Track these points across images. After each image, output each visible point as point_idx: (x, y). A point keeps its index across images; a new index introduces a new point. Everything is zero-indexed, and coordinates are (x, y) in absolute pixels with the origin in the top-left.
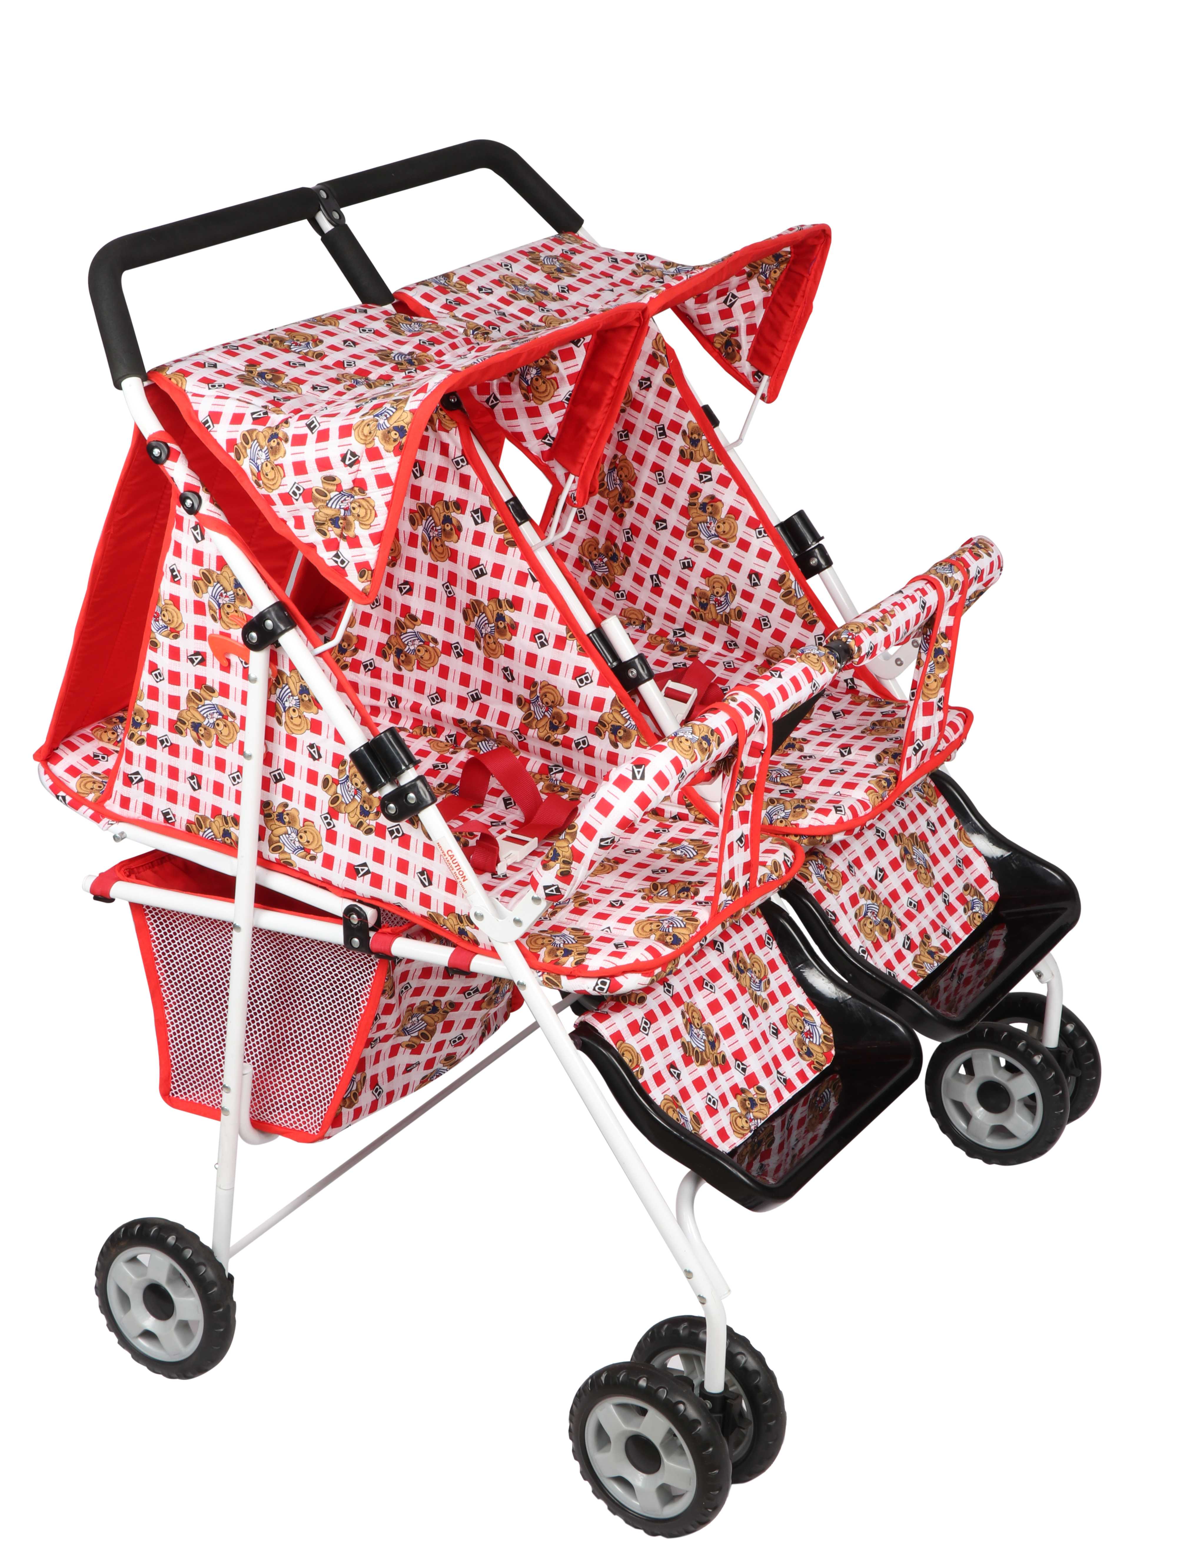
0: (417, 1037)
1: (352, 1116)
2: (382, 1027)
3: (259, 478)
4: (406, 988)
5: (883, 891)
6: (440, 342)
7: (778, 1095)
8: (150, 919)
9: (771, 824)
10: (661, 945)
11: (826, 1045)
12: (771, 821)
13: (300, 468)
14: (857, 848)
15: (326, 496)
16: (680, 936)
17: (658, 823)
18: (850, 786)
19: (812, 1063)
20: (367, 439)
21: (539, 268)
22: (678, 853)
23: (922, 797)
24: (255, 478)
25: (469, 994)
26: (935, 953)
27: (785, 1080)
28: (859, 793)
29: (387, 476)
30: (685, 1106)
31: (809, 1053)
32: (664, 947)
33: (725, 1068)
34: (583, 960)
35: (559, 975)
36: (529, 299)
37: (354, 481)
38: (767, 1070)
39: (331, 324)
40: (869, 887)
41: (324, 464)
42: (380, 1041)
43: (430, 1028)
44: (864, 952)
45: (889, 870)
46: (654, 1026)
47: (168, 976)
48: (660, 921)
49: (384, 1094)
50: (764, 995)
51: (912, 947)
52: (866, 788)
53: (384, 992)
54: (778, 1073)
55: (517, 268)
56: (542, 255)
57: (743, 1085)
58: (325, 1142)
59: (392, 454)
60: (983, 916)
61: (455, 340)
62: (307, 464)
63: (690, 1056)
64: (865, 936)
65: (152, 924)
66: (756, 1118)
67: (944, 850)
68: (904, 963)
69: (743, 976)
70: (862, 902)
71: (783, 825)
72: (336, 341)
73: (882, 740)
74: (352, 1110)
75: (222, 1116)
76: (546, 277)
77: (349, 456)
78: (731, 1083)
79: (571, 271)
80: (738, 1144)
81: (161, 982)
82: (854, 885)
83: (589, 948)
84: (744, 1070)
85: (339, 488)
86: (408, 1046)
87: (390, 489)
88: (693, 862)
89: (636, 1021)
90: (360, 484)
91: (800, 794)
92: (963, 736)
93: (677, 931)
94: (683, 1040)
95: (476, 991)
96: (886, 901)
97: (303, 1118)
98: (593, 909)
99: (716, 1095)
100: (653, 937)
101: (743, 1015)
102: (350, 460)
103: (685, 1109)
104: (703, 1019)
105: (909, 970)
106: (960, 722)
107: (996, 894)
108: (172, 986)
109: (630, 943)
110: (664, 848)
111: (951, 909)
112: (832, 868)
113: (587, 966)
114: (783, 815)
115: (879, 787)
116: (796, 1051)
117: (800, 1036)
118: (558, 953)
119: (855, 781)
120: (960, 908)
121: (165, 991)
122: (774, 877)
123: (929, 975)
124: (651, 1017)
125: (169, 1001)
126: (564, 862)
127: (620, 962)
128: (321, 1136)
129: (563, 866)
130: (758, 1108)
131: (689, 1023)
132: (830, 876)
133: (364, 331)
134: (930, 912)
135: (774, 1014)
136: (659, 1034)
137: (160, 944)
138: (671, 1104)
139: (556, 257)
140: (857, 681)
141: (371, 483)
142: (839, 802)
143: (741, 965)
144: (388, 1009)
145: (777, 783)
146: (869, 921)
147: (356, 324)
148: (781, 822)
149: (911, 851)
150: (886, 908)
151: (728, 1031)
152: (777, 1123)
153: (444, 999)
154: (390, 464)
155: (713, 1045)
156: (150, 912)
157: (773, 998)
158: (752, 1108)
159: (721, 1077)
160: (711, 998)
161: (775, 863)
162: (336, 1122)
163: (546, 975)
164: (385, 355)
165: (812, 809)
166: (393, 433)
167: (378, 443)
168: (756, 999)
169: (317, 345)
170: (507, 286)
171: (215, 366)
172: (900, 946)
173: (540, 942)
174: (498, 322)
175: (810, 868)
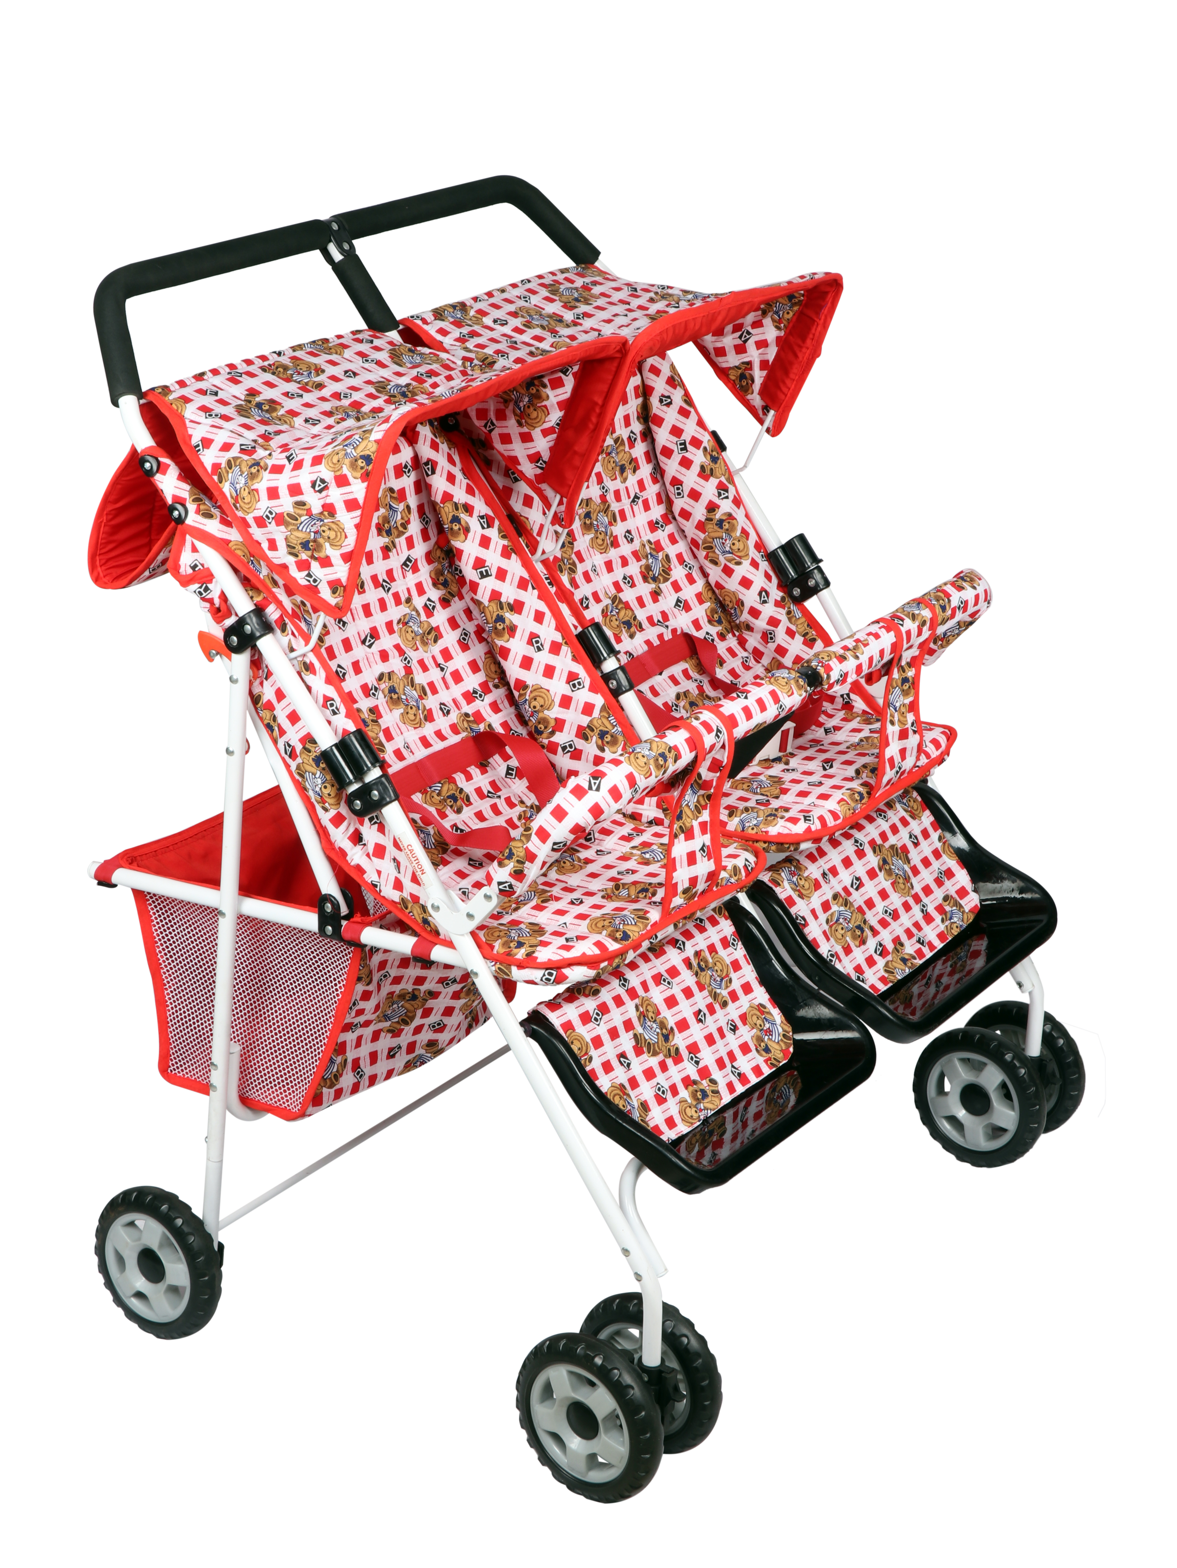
0: (398, 1022)
1: (332, 1096)
2: (360, 1012)
3: (236, 501)
4: (385, 976)
5: (858, 899)
6: (437, 374)
7: (731, 1087)
8: (150, 905)
9: (743, 830)
10: (610, 940)
11: (785, 1043)
12: (743, 828)
13: (273, 493)
14: (834, 857)
15: (297, 520)
16: (629, 933)
17: (633, 826)
18: (824, 797)
19: (770, 1059)
20: (336, 467)
21: (557, 298)
22: (647, 856)
23: (906, 811)
24: (233, 501)
25: (448, 984)
26: (907, 960)
27: (739, 1074)
28: (831, 804)
29: (355, 500)
30: (633, 1094)
31: (767, 1050)
32: (613, 942)
33: (678, 1059)
34: (534, 952)
35: (510, 965)
36: (543, 327)
37: (323, 506)
38: (721, 1064)
39: (336, 353)
40: (843, 894)
41: (295, 489)
42: (361, 1026)
43: (410, 1015)
44: (832, 956)
45: (865, 879)
46: (606, 1017)
47: (167, 959)
48: (613, 918)
49: (366, 1077)
50: (724, 993)
51: (884, 953)
52: (839, 799)
53: (359, 979)
54: (733, 1066)
55: (535, 300)
56: (562, 287)
57: (695, 1076)
58: (307, 1120)
59: (359, 480)
60: (961, 926)
61: (452, 373)
62: (280, 490)
63: (641, 1046)
64: (836, 941)
65: (152, 909)
66: (706, 1109)
67: (926, 862)
68: (875, 968)
69: (703, 974)
70: (835, 908)
71: (754, 832)
72: (337, 371)
73: (864, 755)
74: (332, 1091)
75: (211, 1092)
76: (562, 306)
77: (318, 482)
78: (683, 1075)
79: (589, 300)
80: (685, 1132)
81: (161, 964)
82: (826, 892)
83: (541, 941)
84: (697, 1063)
85: (309, 513)
86: (389, 1031)
87: (358, 513)
88: (659, 864)
89: (587, 1012)
90: (329, 509)
91: (775, 804)
92: (947, 752)
93: (627, 928)
94: (635, 1032)
95: (454, 981)
96: (860, 909)
97: (286, 1096)
98: (553, 906)
99: (666, 1085)
100: (604, 932)
101: (700, 1011)
102: (320, 486)
103: (633, 1097)
104: (659, 1013)
105: (879, 975)
106: (943, 740)
107: (976, 905)
108: (171, 969)
109: (580, 938)
110: (635, 851)
111: (928, 919)
112: (806, 875)
113: (537, 958)
114: (755, 822)
115: (852, 800)
116: (753, 1047)
117: (759, 1033)
118: (512, 945)
119: (829, 793)
120: (938, 918)
121: (165, 973)
122: (733, 880)
123: (899, 981)
124: (603, 1009)
125: (168, 982)
126: (518, 861)
127: (567, 955)
128: (302, 1115)
129: (516, 864)
130: (709, 1099)
131: (642, 1016)
132: (802, 882)
133: (367, 361)
134: (906, 920)
135: (733, 1011)
136: (611, 1025)
137: (160, 928)
138: (618, 1092)
139: (576, 289)
140: (852, 696)
141: (340, 507)
142: (810, 811)
143: (702, 963)
144: (366, 996)
145: (756, 793)
146: (841, 926)
147: (361, 354)
148: (753, 829)
149: (890, 862)
150: (859, 916)
151: (683, 1025)
152: (729, 1114)
153: (423, 988)
154: (358, 489)
155: (666, 1038)
156: (151, 898)
157: (734, 996)
158: (703, 1098)
159: (673, 1069)
160: (668, 993)
161: (735, 868)
162: (317, 1101)
163: (498, 965)
164: (381, 386)
165: (782, 818)
166: (360, 461)
167: (346, 470)
168: (715, 996)
169: (318, 375)
170: (523, 316)
171: (216, 394)
172: (871, 951)
173: (496, 934)
174: (508, 350)
175: (783, 874)
